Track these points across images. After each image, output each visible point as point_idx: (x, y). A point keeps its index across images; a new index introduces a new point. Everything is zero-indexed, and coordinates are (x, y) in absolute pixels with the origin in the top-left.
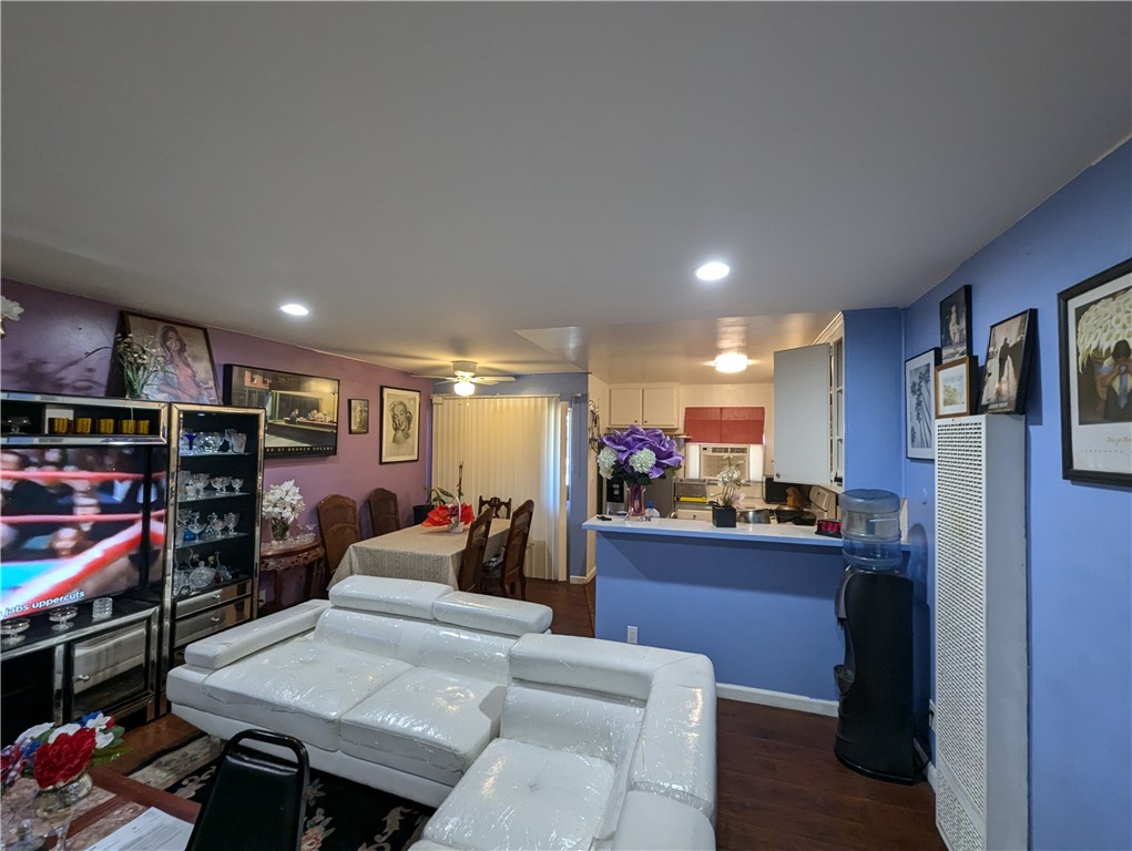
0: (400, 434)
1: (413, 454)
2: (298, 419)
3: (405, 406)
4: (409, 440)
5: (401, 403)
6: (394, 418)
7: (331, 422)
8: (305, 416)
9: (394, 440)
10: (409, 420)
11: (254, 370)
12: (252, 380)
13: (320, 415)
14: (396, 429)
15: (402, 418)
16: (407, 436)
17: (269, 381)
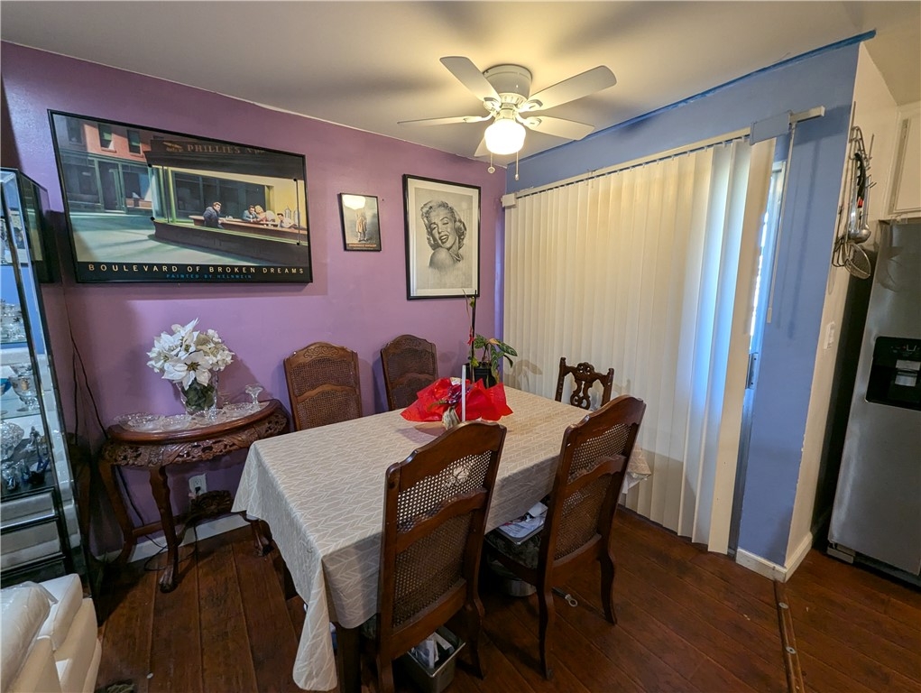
0: (443, 255)
1: (470, 286)
2: (221, 220)
3: (451, 210)
4: (460, 264)
5: (444, 205)
6: (430, 228)
7: (294, 227)
8: (238, 215)
9: (432, 263)
10: (460, 233)
11: (104, 125)
12: (105, 143)
13: (269, 214)
14: (435, 246)
15: (445, 230)
16: (458, 258)
17: (142, 147)
